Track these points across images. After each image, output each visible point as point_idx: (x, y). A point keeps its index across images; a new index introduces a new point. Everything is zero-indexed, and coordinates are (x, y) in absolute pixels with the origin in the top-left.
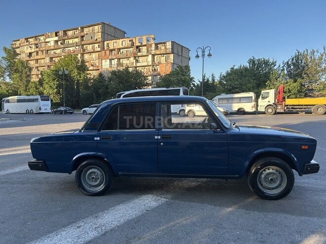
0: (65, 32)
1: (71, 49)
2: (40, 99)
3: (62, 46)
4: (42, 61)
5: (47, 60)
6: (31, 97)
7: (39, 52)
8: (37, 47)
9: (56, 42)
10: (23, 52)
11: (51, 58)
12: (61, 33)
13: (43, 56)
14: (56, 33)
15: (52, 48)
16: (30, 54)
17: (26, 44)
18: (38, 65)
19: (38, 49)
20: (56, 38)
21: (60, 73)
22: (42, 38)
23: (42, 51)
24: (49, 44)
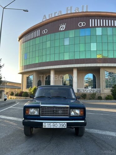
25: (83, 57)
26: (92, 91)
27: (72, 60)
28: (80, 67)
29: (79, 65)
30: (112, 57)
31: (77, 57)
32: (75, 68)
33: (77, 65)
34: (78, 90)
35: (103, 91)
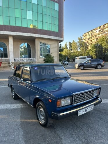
0: (104, 25)
1: (106, 33)
2: (87, 57)
3: (102, 32)
4: (93, 41)
5: (95, 40)
6: (84, 57)
7: (92, 37)
8: (92, 35)
9: (100, 31)
10: (87, 38)
11: (97, 39)
12: (102, 27)
13: (94, 39)
14: (100, 27)
15: (98, 34)
16: (89, 38)
17: (88, 34)
18: (91, 43)
19: (92, 36)
20: (100, 29)
21: (96, 46)
22: (94, 31)
23: (94, 36)
24: (96, 33)
25: (19, 24)
26: (28, 60)
27: (7, 26)
28: (16, 35)
29: (15, 33)
30: (46, 29)
31: (13, 24)
32: (11, 35)
33: (14, 32)
34: (15, 60)
35: (38, 60)
